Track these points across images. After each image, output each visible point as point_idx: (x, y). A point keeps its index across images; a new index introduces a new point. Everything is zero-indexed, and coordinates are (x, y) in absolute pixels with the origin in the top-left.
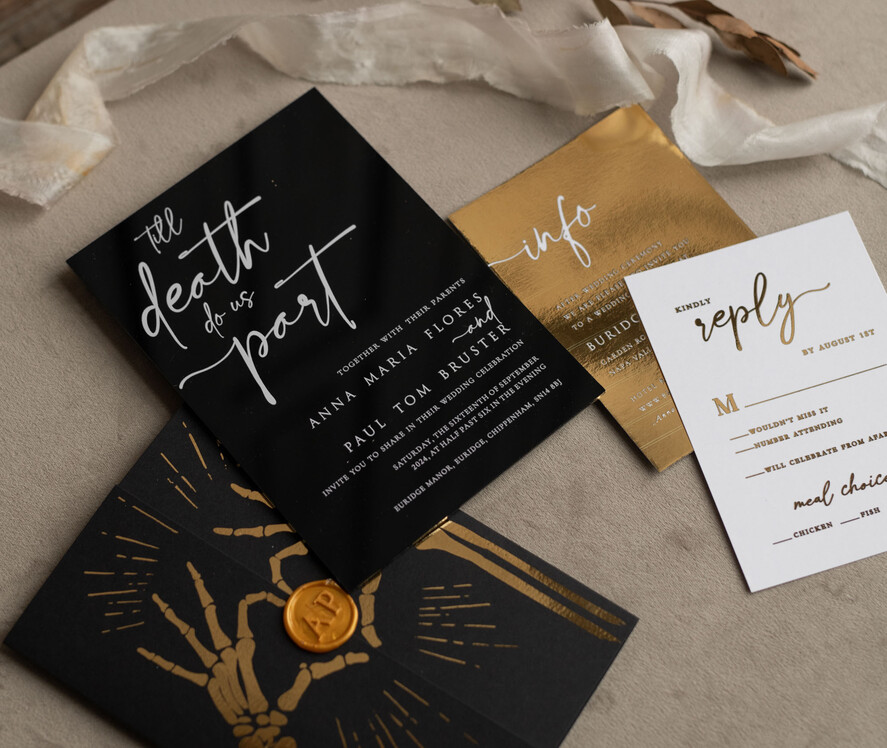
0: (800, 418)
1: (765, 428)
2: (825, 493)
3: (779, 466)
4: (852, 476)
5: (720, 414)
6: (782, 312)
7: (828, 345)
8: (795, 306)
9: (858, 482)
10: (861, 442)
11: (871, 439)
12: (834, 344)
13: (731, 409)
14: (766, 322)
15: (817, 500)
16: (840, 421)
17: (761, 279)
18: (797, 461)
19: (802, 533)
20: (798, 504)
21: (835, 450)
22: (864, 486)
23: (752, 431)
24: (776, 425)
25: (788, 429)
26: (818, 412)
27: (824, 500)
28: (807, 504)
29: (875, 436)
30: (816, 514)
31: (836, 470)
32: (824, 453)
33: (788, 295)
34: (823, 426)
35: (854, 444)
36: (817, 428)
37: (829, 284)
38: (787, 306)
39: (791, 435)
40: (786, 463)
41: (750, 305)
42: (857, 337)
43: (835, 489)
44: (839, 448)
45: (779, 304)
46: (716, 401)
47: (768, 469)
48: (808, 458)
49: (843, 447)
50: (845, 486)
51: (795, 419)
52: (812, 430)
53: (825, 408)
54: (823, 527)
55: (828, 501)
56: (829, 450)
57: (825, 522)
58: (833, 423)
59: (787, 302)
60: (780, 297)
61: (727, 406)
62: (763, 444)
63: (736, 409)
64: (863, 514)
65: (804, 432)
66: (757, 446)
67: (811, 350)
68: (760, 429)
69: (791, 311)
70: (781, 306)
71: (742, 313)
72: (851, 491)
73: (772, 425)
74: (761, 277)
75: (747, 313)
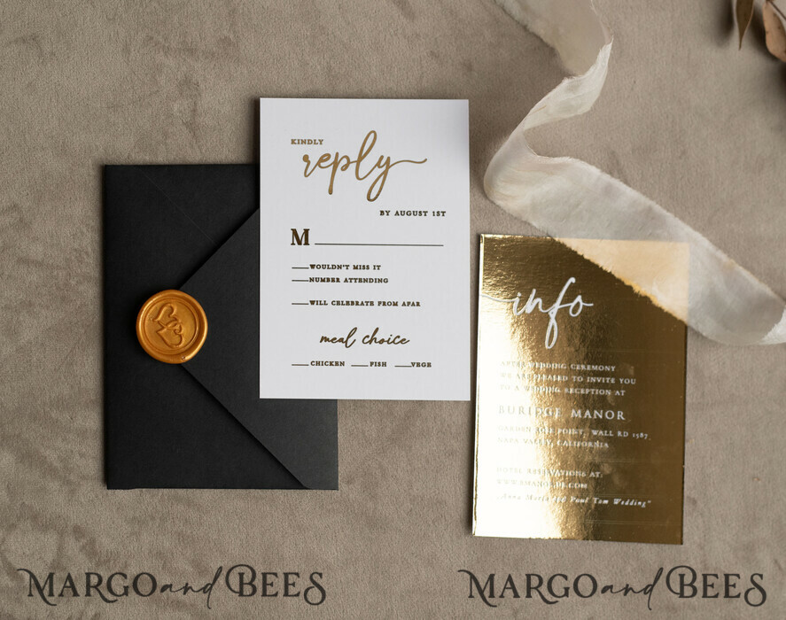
0: (355, 268)
1: (324, 267)
2: (349, 337)
3: (323, 302)
4: (377, 329)
5: (293, 244)
6: (378, 171)
7: (403, 213)
8: (391, 170)
9: (379, 337)
10: (395, 304)
11: (404, 304)
12: (409, 213)
13: (303, 242)
14: (360, 177)
15: (341, 340)
16: (386, 281)
18: (338, 303)
19: (318, 363)
20: (324, 339)
21: (372, 304)
22: (382, 341)
23: (313, 266)
24: (334, 267)
25: (342, 274)
26: (371, 267)
27: (346, 342)
28: (332, 341)
29: (409, 303)
30: (335, 352)
31: (365, 321)
32: (362, 304)
33: (389, 158)
34: (371, 280)
35: (389, 304)
36: (366, 280)
37: (426, 160)
38: (384, 168)
39: (342, 280)
40: (329, 302)
41: (354, 158)
42: (430, 214)
43: (358, 336)
44: (376, 303)
45: (378, 165)
46: (295, 232)
47: (312, 302)
48: (348, 303)
49: (380, 303)
50: (368, 336)
51: (351, 268)
52: (360, 280)
53: (379, 266)
54: (337, 364)
55: (349, 343)
56: (367, 302)
57: (339, 360)
58: (380, 281)
59: (386, 164)
60: (382, 157)
61: (302, 238)
62: (317, 280)
63: (307, 243)
64: (372, 364)
65: (353, 281)
66: (312, 280)
67: (388, 212)
68: (319, 267)
69: (385, 173)
70: (379, 167)
71: (344, 162)
72: (370, 342)
73: (330, 266)
74: (372, 135)
75: (349, 162)
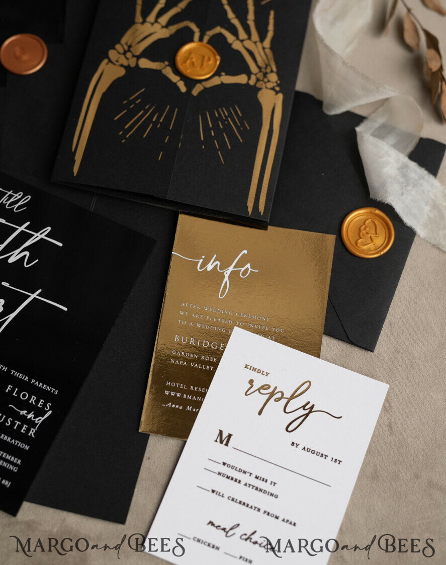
0: (257, 477)
1: (233, 467)
2: (231, 529)
3: (221, 494)
4: (255, 532)
5: (216, 441)
6: (302, 412)
7: (308, 450)
8: (311, 414)
9: (255, 538)
10: (277, 518)
11: (284, 520)
12: (313, 452)
13: (224, 443)
14: (287, 411)
15: (224, 529)
16: (276, 497)
17: (307, 385)
18: (233, 500)
19: (199, 541)
20: (211, 523)
21: (259, 510)
22: (255, 543)
23: (224, 464)
24: (240, 470)
25: (244, 478)
26: (269, 482)
27: (227, 532)
28: (217, 527)
29: (288, 521)
30: (216, 536)
31: (249, 521)
32: (251, 507)
33: (313, 406)
34: (265, 492)
35: (272, 515)
36: (261, 490)
37: (341, 417)
38: (307, 411)
39: (243, 483)
40: (226, 496)
41: (288, 395)
42: (329, 459)
43: (238, 532)
44: (262, 511)
45: (304, 407)
46: (221, 432)
47: (213, 491)
48: (240, 502)
49: (265, 512)
50: (246, 535)
51: (253, 476)
52: (257, 489)
53: (275, 483)
54: (213, 547)
55: (229, 534)
56: (255, 508)
57: (216, 545)
58: (272, 495)
59: (309, 409)
60: (308, 403)
61: (224, 439)
62: (224, 475)
63: (227, 444)
64: (241, 557)
65: (251, 487)
66: (219, 474)
67: (297, 445)
68: (229, 466)
69: (307, 415)
70: (304, 409)
71: (279, 395)
72: (246, 540)
73: (238, 469)
74: (308, 384)
75: (282, 397)
